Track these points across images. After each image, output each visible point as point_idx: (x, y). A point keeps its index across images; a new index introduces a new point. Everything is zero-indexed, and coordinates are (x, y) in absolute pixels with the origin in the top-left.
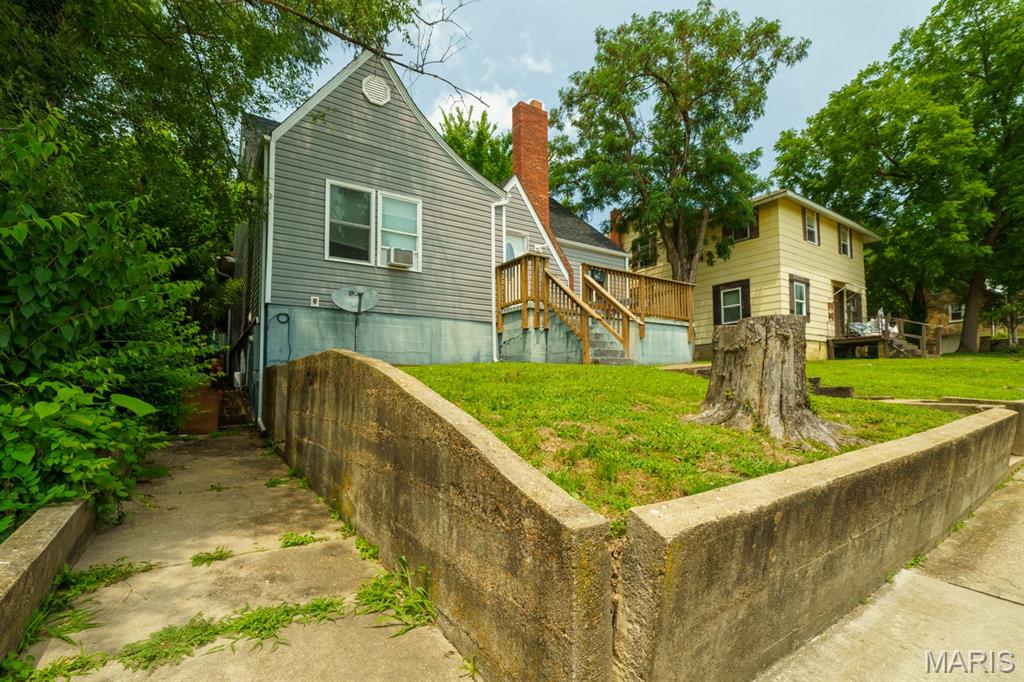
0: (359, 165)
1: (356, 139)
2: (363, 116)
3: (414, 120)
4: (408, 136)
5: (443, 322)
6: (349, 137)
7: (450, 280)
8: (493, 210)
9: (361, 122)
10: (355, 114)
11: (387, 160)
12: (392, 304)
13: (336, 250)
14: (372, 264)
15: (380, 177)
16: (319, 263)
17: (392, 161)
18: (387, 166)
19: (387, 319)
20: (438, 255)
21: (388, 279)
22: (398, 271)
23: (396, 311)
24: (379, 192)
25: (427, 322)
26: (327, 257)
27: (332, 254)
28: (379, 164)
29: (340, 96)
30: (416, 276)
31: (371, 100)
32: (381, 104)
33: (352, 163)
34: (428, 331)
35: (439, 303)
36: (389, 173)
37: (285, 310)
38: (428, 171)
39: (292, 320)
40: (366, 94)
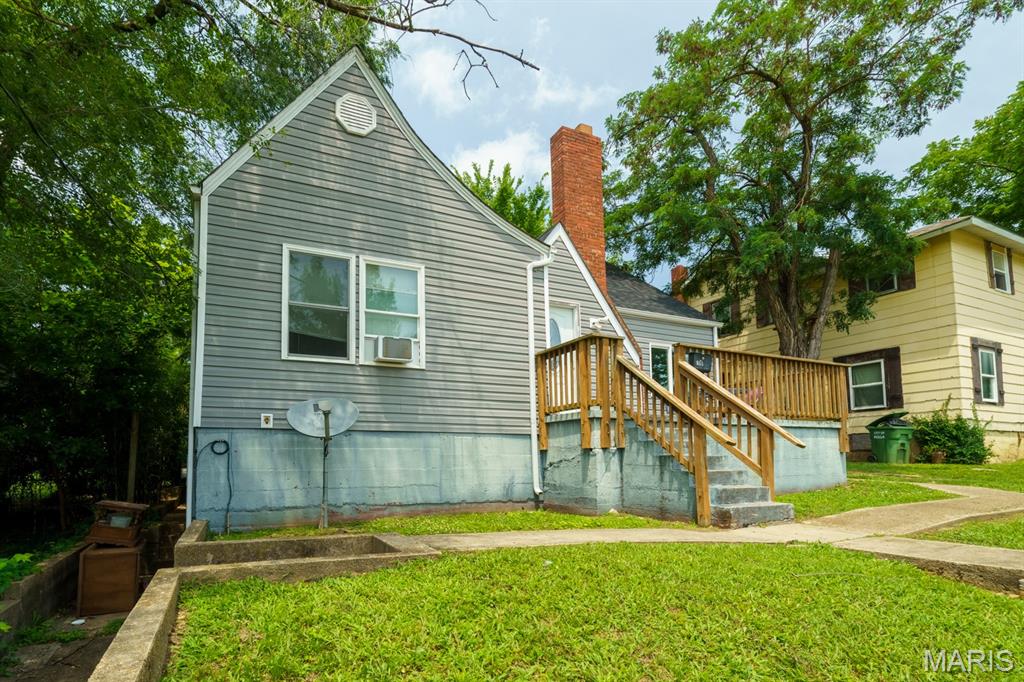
0: (331, 221)
1: (324, 184)
2: (336, 151)
3: (411, 153)
4: (402, 175)
5: (458, 438)
6: (315, 182)
7: (467, 378)
8: (530, 274)
9: (332, 160)
10: (323, 148)
11: (370, 211)
12: (383, 417)
13: (299, 344)
14: (352, 361)
15: (361, 235)
16: (273, 365)
17: (378, 212)
18: (371, 220)
19: (373, 439)
20: (447, 342)
21: (374, 380)
22: (391, 369)
23: (386, 427)
24: (361, 256)
25: (435, 440)
26: (285, 355)
27: (292, 350)
28: (359, 218)
29: (303, 125)
30: (418, 375)
31: (350, 129)
32: (364, 132)
33: (321, 219)
34: (436, 452)
35: (449, 411)
36: (374, 229)
37: (224, 436)
38: (432, 223)
39: (232, 450)
40: (341, 119)
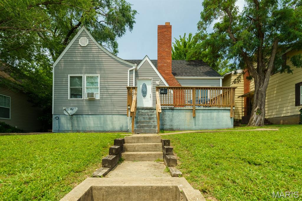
0: (78, 68)
1: (77, 60)
2: (79, 52)
3: (97, 47)
4: (95, 54)
5: (108, 116)
6: (74, 60)
7: (110, 101)
8: (129, 72)
9: (79, 54)
10: (76, 52)
11: (87, 64)
12: (89, 111)
13: (72, 95)
14: (83, 99)
15: (85, 70)
16: (67, 101)
17: (89, 64)
18: (87, 66)
19: (87, 116)
20: (105, 93)
21: (88, 103)
22: (91, 100)
23: (90, 113)
24: (85, 75)
25: (102, 116)
26: (69, 99)
27: (71, 97)
28: (85, 66)
29: (72, 47)
30: (98, 101)
31: (82, 46)
32: (85, 46)
33: (76, 68)
34: (102, 119)
35: (105, 109)
36: (88, 68)
37: (58, 116)
38: (102, 64)
39: (59, 118)
40: (80, 44)
